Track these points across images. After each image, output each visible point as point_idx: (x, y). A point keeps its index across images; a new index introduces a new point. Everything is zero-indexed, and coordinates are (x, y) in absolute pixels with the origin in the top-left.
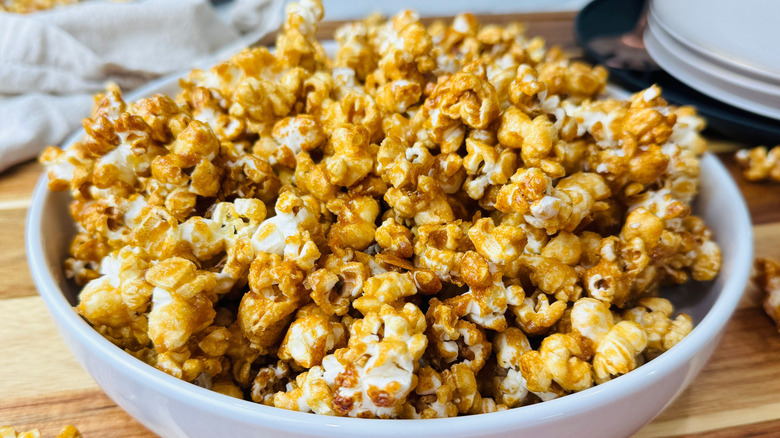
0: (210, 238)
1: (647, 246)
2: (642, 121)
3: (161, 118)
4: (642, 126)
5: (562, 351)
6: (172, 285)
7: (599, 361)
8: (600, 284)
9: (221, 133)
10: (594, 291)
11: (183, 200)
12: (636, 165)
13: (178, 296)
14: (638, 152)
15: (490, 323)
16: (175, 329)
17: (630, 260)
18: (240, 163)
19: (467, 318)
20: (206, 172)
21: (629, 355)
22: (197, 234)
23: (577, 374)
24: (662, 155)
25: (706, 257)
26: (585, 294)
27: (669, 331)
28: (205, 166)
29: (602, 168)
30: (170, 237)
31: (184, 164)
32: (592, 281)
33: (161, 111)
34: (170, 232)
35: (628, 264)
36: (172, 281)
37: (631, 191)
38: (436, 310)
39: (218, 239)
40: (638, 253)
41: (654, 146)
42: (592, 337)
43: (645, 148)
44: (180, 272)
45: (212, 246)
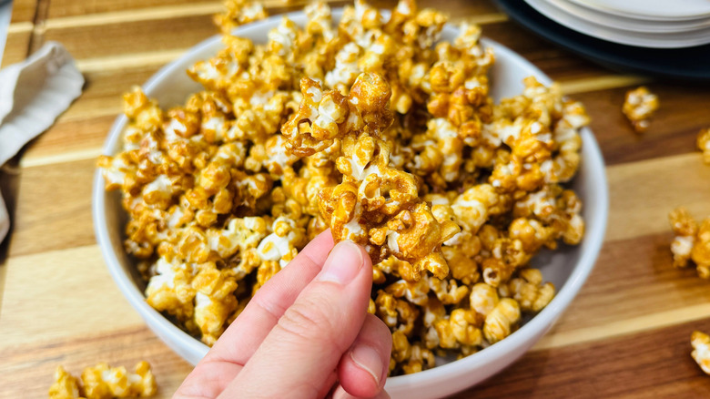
0: (229, 245)
1: (524, 244)
2: (527, 147)
3: (189, 158)
4: (528, 152)
5: (463, 323)
6: (210, 292)
7: (488, 329)
8: (492, 275)
10: (488, 280)
11: (209, 216)
12: (521, 181)
13: (214, 299)
14: (524, 171)
15: (417, 302)
16: (213, 321)
17: (511, 255)
18: (245, 182)
19: (404, 298)
20: (223, 199)
21: (504, 326)
22: (221, 246)
23: (472, 337)
24: (540, 173)
26: (481, 280)
27: (536, 298)
28: (222, 194)
29: (496, 183)
30: (203, 250)
31: (208, 196)
32: (487, 271)
33: (188, 154)
34: (203, 246)
35: (510, 259)
36: (209, 289)
37: (518, 195)
38: (382, 299)
39: (234, 245)
40: (518, 252)
41: (535, 165)
42: (483, 312)
43: (528, 166)
44: (214, 283)
45: (231, 250)
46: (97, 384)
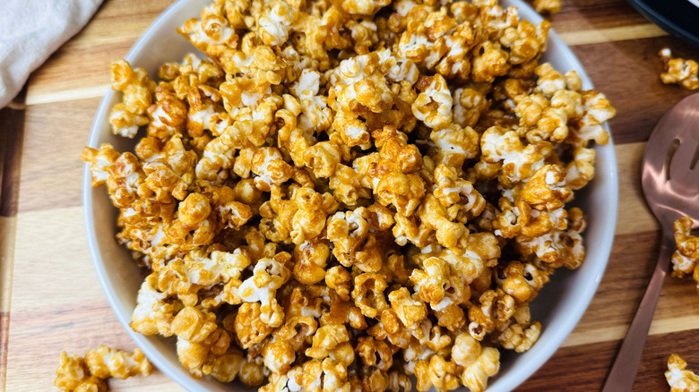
1: (516, 302)
3: (165, 188)
4: (539, 200)
5: (442, 372)
8: (477, 329)
10: (472, 334)
12: (527, 230)
13: (193, 343)
17: (502, 312)
18: (228, 207)
19: (386, 341)
21: (481, 382)
23: (449, 385)
24: (549, 223)
26: (466, 331)
28: (202, 232)
29: (498, 232)
30: (183, 285)
32: (473, 324)
35: (500, 314)
36: (187, 333)
38: (362, 347)
39: (217, 276)
41: (544, 213)
42: (463, 365)
43: (536, 214)
44: (192, 328)
45: (213, 281)
46: (99, 368)
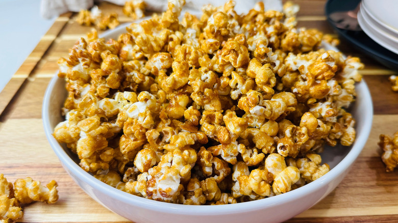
0: (112, 108)
2: (319, 69)
3: (98, 52)
4: (319, 71)
5: (257, 178)
6: (87, 130)
7: (275, 185)
8: (283, 147)
9: (134, 56)
10: (279, 151)
11: (104, 89)
12: (312, 90)
13: (89, 135)
14: (314, 84)
15: (229, 160)
16: (86, 149)
17: (299, 137)
18: (132, 74)
19: (220, 157)
20: (113, 78)
21: (287, 184)
22: (105, 106)
23: (263, 189)
24: (327, 86)
25: (347, 134)
26: (276, 152)
27: (315, 172)
28: (113, 75)
29: (295, 90)
30: (93, 107)
31: (104, 74)
32: (280, 145)
33: (98, 49)
34: (93, 104)
35: (298, 139)
36: (87, 128)
37: (310, 102)
38: (202, 152)
39: (115, 109)
40: (304, 134)
41: (323, 81)
42: (273, 173)
43: (318, 82)
44: (91, 125)
45: (112, 111)
